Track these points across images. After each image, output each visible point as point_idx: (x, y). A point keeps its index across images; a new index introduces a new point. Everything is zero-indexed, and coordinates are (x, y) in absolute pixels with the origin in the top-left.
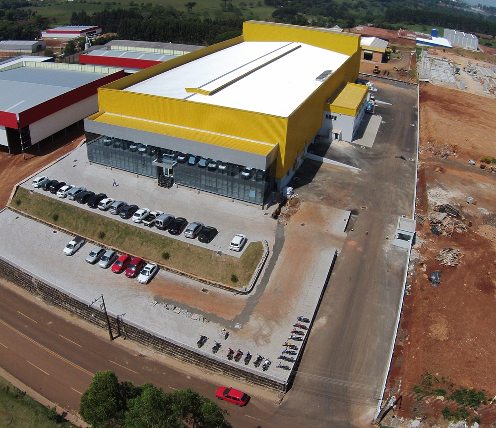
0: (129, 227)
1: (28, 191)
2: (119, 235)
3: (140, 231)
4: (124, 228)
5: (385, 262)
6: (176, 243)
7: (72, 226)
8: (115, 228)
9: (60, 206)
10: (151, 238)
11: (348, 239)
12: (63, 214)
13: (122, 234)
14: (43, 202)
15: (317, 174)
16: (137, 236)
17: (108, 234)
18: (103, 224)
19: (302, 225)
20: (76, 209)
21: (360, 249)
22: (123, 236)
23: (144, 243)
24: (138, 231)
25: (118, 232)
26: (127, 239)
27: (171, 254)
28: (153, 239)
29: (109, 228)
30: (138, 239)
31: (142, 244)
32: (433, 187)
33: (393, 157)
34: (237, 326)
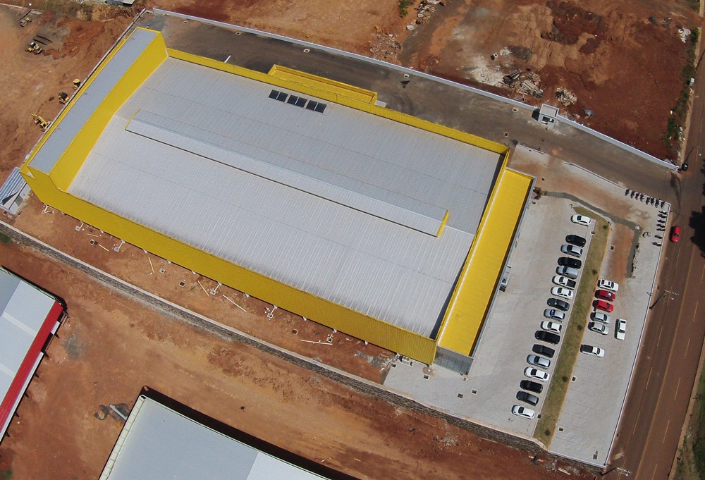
11: (551, 154)
27: (593, 268)
32: (470, 75)
33: (404, 90)
34: (638, 228)
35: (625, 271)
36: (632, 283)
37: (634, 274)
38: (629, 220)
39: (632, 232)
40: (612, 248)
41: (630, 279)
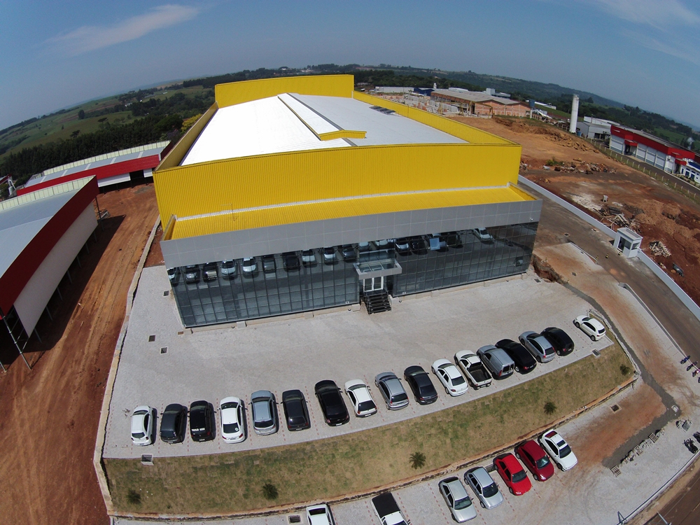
0: (459, 412)
1: (135, 461)
2: (450, 435)
3: (483, 404)
4: (451, 418)
6: (548, 379)
7: (329, 487)
8: (433, 431)
9: (257, 462)
10: (510, 400)
12: (279, 475)
13: (455, 431)
14: (200, 474)
16: (485, 414)
17: (427, 450)
18: (400, 439)
20: (308, 448)
21: (623, 274)
22: (459, 434)
23: (505, 416)
24: (480, 407)
25: (446, 433)
26: (471, 433)
27: (552, 400)
28: (513, 400)
29: (420, 439)
30: (489, 418)
31: (502, 421)
34: (675, 409)
35: (610, 454)
36: (606, 479)
37: (623, 467)
38: (668, 392)
39: (663, 410)
40: (615, 408)
41: (608, 470)
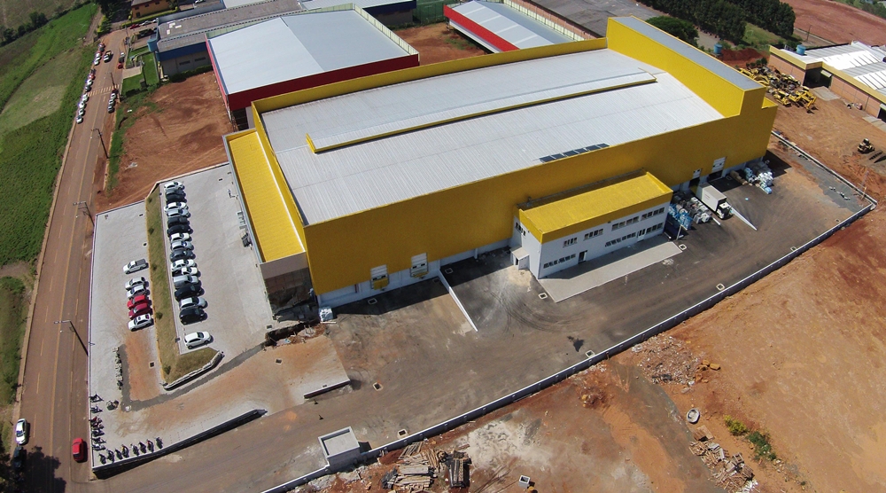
5: (287, 462)
11: (296, 409)
15: (408, 307)
19: (278, 361)
21: (288, 428)
32: (519, 420)
33: (565, 335)
34: (127, 408)
37: (115, 354)
38: (143, 410)
39: (133, 398)
40: (152, 365)
41: (118, 346)
